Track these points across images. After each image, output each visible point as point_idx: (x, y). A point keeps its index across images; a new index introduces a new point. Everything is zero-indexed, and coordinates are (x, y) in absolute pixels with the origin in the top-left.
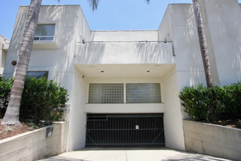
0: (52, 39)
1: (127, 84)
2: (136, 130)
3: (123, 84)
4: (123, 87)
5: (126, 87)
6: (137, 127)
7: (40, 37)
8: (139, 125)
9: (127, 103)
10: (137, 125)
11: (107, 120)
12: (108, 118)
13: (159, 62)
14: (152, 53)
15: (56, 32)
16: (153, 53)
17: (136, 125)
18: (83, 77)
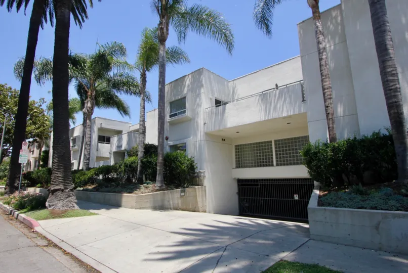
0: (184, 112)
1: (275, 141)
2: (294, 200)
3: (271, 142)
4: (271, 145)
5: (275, 145)
6: (296, 197)
7: (177, 112)
8: (298, 194)
9: (277, 165)
10: (296, 194)
11: (259, 187)
12: (260, 184)
13: (285, 114)
14: (276, 101)
15: (187, 105)
16: (278, 100)
17: (294, 194)
18: (224, 140)
